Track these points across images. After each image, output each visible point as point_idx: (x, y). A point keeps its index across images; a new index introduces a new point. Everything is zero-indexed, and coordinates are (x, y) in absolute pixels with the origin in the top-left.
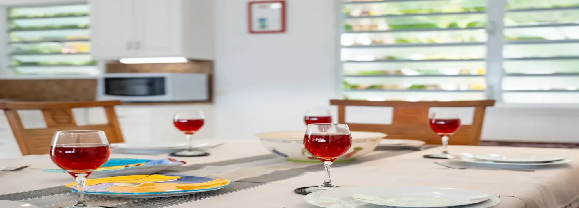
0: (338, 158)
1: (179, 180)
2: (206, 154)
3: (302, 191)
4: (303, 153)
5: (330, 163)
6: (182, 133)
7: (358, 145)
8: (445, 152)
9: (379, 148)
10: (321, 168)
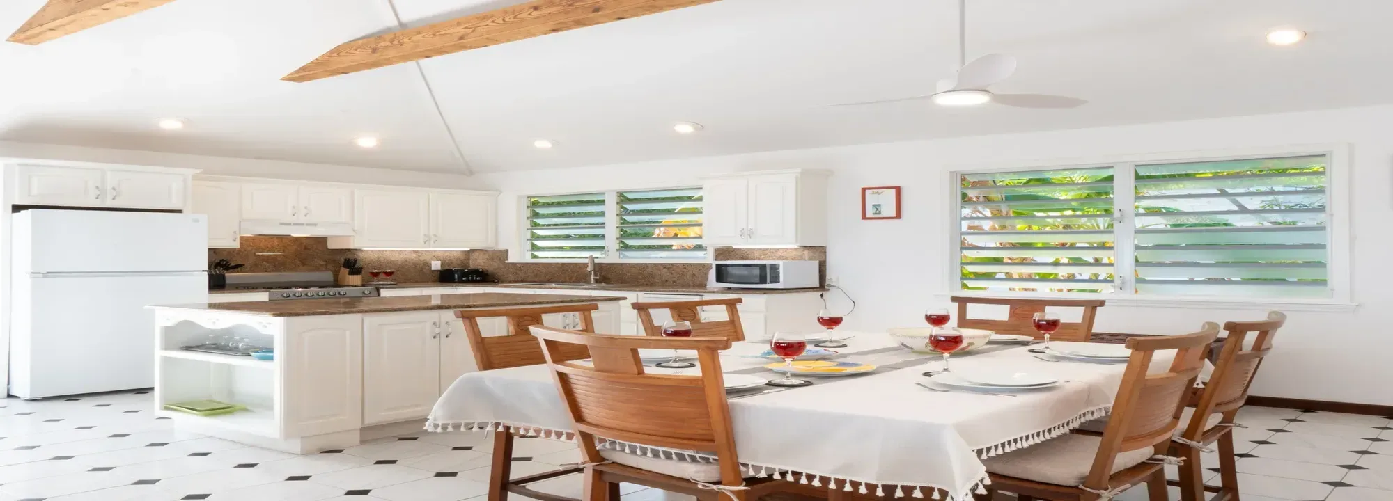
0: (952, 351)
1: (837, 365)
2: (844, 346)
3: (927, 374)
4: (926, 346)
5: (948, 355)
6: (824, 328)
7: (971, 341)
8: (1047, 348)
9: (990, 343)
10: (941, 358)
